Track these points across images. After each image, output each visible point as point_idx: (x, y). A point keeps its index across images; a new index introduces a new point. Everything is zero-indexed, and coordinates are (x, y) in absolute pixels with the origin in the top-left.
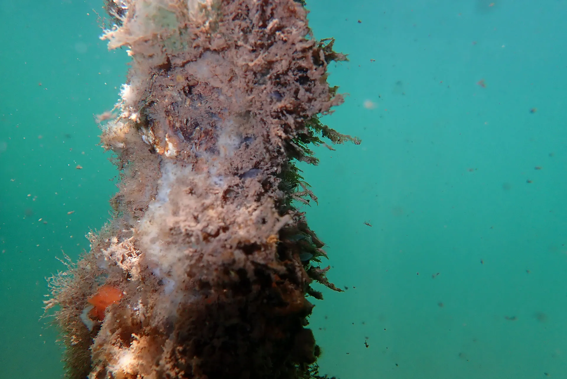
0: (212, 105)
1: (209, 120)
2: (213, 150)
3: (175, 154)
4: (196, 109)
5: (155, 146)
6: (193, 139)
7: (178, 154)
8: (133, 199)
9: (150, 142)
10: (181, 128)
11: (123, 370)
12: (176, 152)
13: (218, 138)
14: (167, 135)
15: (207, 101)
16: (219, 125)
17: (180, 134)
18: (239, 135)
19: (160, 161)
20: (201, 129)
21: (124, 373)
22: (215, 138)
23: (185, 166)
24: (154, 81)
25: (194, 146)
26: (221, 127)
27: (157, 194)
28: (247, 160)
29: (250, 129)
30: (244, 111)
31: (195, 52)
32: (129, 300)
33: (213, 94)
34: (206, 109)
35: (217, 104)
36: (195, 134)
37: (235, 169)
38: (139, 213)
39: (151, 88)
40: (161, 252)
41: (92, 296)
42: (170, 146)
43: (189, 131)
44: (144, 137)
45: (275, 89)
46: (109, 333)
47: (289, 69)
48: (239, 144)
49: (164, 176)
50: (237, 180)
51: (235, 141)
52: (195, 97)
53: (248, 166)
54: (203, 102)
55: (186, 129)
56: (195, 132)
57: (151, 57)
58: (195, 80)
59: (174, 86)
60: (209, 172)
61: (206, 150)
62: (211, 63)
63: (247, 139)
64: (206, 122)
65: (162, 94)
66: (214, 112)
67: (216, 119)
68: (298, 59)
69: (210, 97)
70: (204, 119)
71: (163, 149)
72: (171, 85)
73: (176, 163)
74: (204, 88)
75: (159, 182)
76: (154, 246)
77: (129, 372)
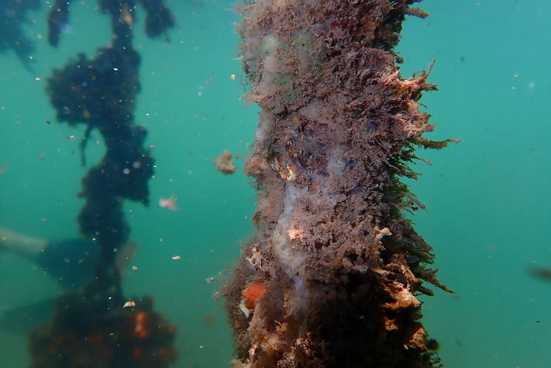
0: (321, 137)
1: (319, 150)
2: (324, 174)
3: (295, 178)
4: (308, 141)
5: (280, 173)
6: (307, 166)
7: (297, 178)
8: (267, 215)
9: (276, 169)
10: (298, 157)
11: (272, 348)
12: (295, 177)
13: (327, 163)
14: (288, 164)
15: (317, 134)
16: (327, 152)
17: (297, 162)
18: (344, 159)
19: (285, 185)
20: (313, 157)
21: (273, 350)
22: (325, 163)
23: (303, 188)
24: (277, 124)
25: (309, 171)
26: (329, 154)
27: (283, 210)
28: (352, 180)
29: (353, 154)
30: (346, 140)
31: (306, 99)
32: (271, 294)
33: (321, 129)
34: (317, 141)
35: (325, 136)
36: (309, 162)
37: (341, 188)
38: (272, 226)
39: (275, 128)
40: (289, 257)
41: (246, 290)
42: (291, 172)
43: (304, 159)
44: (272, 165)
45: (371, 121)
46: (260, 320)
47: (382, 104)
48: (344, 167)
49: (287, 196)
50: (344, 197)
51: (341, 164)
52: (308, 133)
53: (352, 185)
54: (314, 136)
55: (302, 158)
56: (309, 160)
57: (273, 108)
58: (307, 119)
59: (292, 126)
60: (321, 192)
61: (318, 173)
62: (318, 105)
63: (351, 161)
64: (317, 151)
65: (283, 133)
66: (323, 143)
67: (325, 148)
68: (388, 96)
69: (319, 131)
70: (316, 149)
71: (286, 175)
72: (289, 125)
73: (295, 186)
74: (314, 125)
75: (284, 200)
76: (284, 252)
77: (276, 350)
